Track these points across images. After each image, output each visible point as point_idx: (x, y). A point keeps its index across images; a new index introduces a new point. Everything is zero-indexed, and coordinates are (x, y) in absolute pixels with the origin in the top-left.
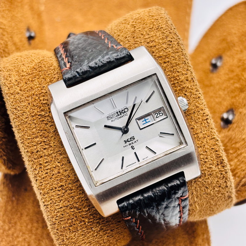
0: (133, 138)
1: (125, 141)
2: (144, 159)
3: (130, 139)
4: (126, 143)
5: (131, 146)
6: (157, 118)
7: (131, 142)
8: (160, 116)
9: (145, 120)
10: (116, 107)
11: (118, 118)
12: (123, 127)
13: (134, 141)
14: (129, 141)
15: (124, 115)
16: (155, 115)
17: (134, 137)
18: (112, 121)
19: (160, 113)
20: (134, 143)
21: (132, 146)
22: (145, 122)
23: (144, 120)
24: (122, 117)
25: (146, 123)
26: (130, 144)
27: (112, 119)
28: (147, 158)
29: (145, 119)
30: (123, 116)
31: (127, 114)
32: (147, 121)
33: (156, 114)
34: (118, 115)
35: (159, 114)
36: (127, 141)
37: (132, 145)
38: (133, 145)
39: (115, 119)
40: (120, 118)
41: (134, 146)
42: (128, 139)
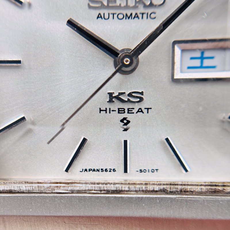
0: (137, 97)
1: (111, 94)
2: (145, 171)
3: (130, 95)
4: (111, 101)
5: (122, 116)
7: (126, 106)
9: (202, 58)
11: (121, 16)
12: (123, 50)
13: (137, 107)
14: (122, 101)
17: (142, 93)
18: (99, 16)
20: (135, 111)
21: (125, 119)
22: (197, 63)
23: (199, 56)
24: (136, 16)
25: (201, 67)
26: (121, 111)
27: (102, 12)
28: (153, 171)
29: (202, 53)
30: (140, 16)
31: (153, 16)
32: (206, 63)
36: (118, 98)
37: (126, 115)
38: (129, 117)
39: (111, 16)
40: (126, 18)
41: (130, 120)
42: (120, 94)
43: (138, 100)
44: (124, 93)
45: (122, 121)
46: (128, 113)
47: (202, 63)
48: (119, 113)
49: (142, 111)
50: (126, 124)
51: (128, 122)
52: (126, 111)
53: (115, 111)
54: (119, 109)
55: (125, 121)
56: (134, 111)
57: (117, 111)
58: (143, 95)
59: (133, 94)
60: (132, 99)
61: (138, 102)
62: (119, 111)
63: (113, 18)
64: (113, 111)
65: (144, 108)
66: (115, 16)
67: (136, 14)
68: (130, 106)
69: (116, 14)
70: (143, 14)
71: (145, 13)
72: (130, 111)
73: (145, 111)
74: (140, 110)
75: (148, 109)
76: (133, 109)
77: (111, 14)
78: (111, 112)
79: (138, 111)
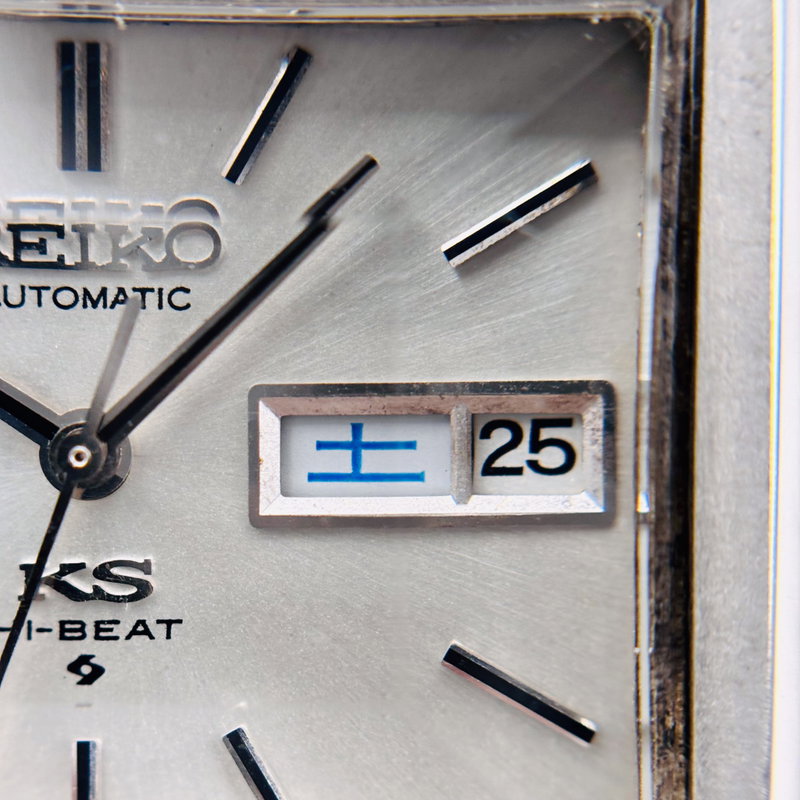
0: (128, 581)
3: (102, 572)
5: (76, 649)
6: (489, 470)
7: (89, 614)
8: (534, 466)
9: (356, 446)
10: (95, 164)
11: (66, 298)
12: (72, 415)
13: (128, 615)
14: (74, 594)
15: (152, 298)
16: (486, 434)
17: (146, 567)
19: (546, 434)
20: (122, 631)
21: (85, 659)
22: (341, 462)
23: (346, 436)
24: (122, 298)
25: (356, 476)
26: (69, 631)
29: (357, 429)
31: (179, 299)
32: (371, 462)
33: (502, 436)
34: (84, 266)
35: (536, 446)
36: (59, 585)
37: (88, 646)
38: (100, 652)
39: (31, 295)
40: (85, 306)
41: (104, 666)
42: (67, 569)
43: (133, 590)
44: (82, 566)
45: (74, 667)
46: (97, 637)
47: (356, 461)
48: (62, 637)
49: (147, 632)
50: (88, 680)
51: (98, 671)
52: (90, 630)
53: (49, 630)
54: (62, 623)
55: (86, 670)
56: (118, 631)
57: (56, 629)
58: (148, 572)
59: (115, 571)
60: (109, 588)
61: (132, 598)
62: (63, 630)
63: (40, 304)
64: (40, 630)
65: (154, 621)
66: (47, 296)
67: (121, 291)
68: (106, 612)
69: (48, 288)
70: (143, 291)
71: (152, 290)
72: (102, 631)
73: (159, 631)
74: (140, 628)
75: (169, 623)
76: (117, 622)
77: (31, 288)
78: (34, 634)
79: (134, 632)
